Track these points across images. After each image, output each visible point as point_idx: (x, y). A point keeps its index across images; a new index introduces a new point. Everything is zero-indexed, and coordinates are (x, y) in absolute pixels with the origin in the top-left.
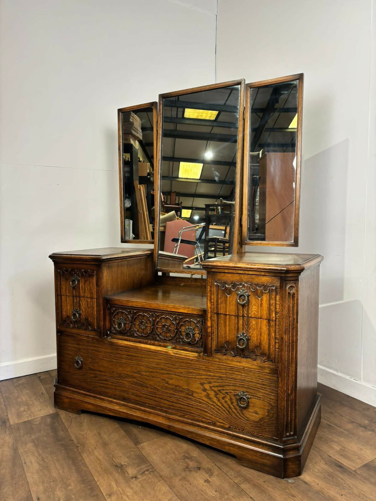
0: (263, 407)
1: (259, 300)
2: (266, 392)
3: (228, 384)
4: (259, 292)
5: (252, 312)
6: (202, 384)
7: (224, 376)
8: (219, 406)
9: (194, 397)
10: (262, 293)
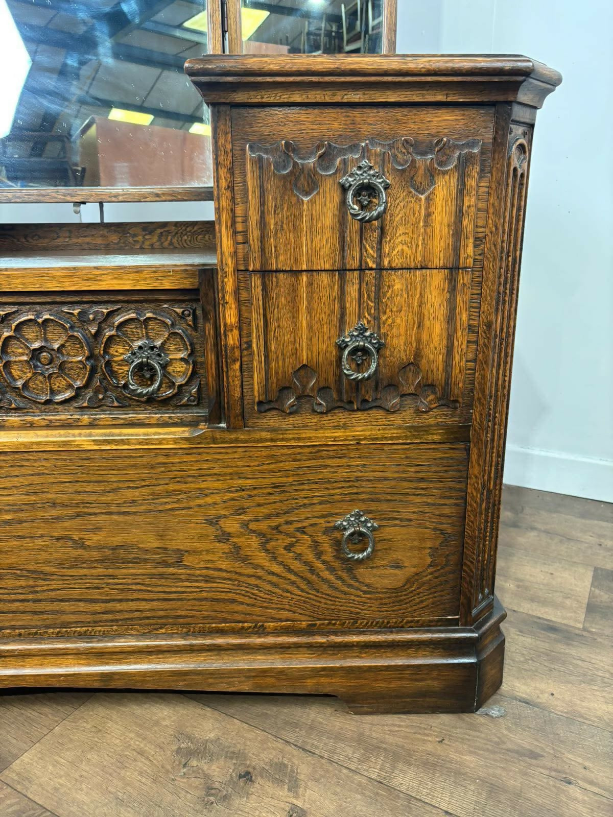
0: (416, 543)
1: (420, 200)
2: (429, 501)
3: (306, 501)
4: (421, 171)
5: (392, 249)
6: (213, 522)
7: (290, 479)
8: (278, 575)
9: (186, 567)
10: (432, 175)
